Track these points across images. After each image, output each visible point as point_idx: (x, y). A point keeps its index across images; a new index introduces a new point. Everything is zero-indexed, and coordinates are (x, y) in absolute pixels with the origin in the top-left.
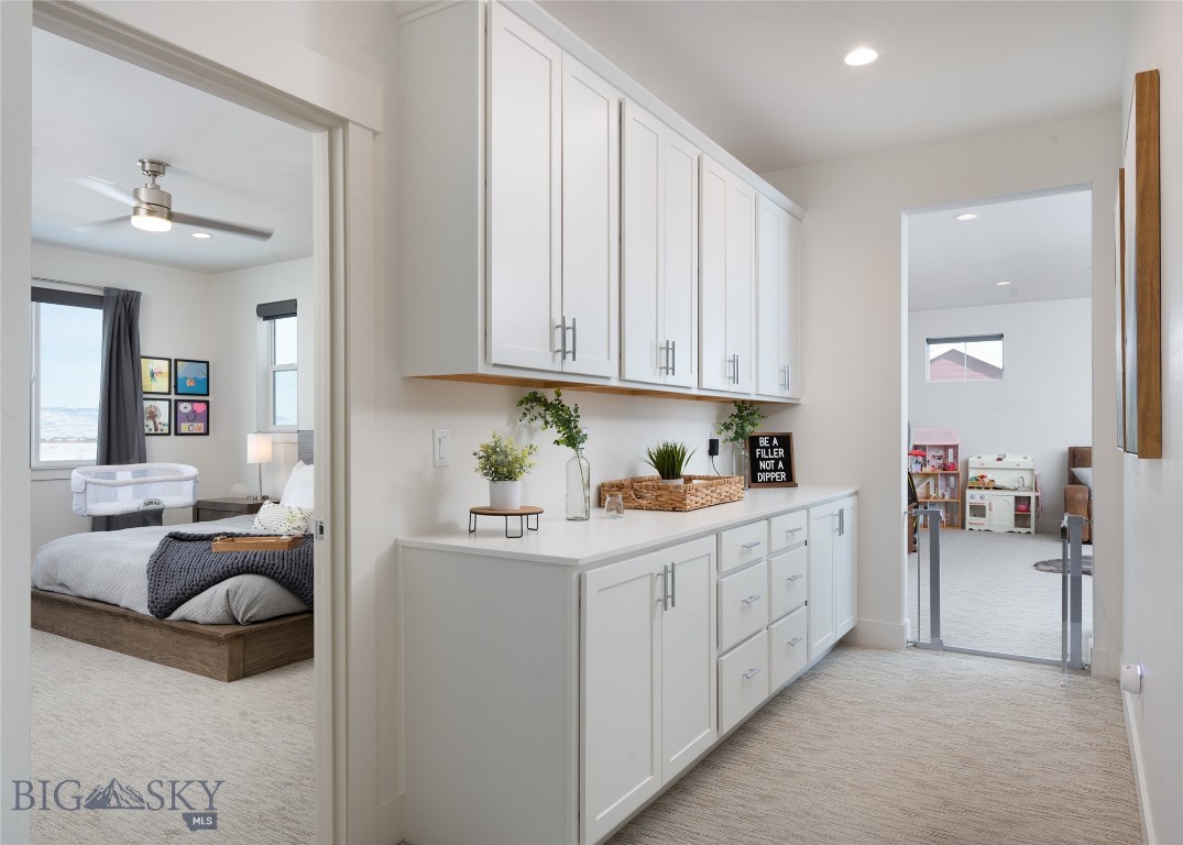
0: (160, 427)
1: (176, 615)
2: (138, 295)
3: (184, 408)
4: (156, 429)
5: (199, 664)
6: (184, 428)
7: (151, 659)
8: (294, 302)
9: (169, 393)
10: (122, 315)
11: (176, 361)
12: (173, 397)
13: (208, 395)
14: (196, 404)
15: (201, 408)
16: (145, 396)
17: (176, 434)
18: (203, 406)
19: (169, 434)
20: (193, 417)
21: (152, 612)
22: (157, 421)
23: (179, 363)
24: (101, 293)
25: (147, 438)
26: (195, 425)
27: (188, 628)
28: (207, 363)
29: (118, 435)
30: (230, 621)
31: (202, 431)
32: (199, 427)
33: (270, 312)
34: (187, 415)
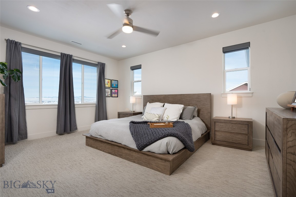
0: (109, 95)
1: (146, 149)
2: (105, 64)
3: (114, 91)
4: (108, 96)
5: (156, 167)
6: (113, 95)
7: (134, 162)
8: (141, 65)
9: (110, 87)
10: (101, 68)
11: (112, 80)
12: (111, 88)
13: (118, 88)
14: (116, 90)
15: (116, 91)
16: (106, 88)
17: (112, 97)
18: (117, 91)
19: (110, 97)
20: (115, 93)
21: (138, 148)
22: (108, 94)
23: (112, 81)
24: (97, 63)
25: (106, 98)
26: (115, 95)
27: (151, 154)
28: (118, 81)
29: (101, 97)
30: (167, 153)
31: (117, 96)
32: (116, 95)
33: (133, 68)
34: (114, 93)
